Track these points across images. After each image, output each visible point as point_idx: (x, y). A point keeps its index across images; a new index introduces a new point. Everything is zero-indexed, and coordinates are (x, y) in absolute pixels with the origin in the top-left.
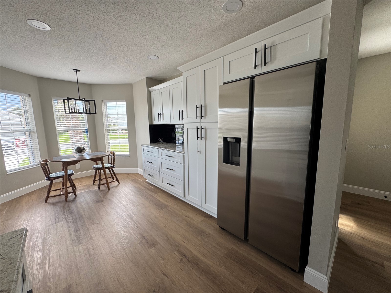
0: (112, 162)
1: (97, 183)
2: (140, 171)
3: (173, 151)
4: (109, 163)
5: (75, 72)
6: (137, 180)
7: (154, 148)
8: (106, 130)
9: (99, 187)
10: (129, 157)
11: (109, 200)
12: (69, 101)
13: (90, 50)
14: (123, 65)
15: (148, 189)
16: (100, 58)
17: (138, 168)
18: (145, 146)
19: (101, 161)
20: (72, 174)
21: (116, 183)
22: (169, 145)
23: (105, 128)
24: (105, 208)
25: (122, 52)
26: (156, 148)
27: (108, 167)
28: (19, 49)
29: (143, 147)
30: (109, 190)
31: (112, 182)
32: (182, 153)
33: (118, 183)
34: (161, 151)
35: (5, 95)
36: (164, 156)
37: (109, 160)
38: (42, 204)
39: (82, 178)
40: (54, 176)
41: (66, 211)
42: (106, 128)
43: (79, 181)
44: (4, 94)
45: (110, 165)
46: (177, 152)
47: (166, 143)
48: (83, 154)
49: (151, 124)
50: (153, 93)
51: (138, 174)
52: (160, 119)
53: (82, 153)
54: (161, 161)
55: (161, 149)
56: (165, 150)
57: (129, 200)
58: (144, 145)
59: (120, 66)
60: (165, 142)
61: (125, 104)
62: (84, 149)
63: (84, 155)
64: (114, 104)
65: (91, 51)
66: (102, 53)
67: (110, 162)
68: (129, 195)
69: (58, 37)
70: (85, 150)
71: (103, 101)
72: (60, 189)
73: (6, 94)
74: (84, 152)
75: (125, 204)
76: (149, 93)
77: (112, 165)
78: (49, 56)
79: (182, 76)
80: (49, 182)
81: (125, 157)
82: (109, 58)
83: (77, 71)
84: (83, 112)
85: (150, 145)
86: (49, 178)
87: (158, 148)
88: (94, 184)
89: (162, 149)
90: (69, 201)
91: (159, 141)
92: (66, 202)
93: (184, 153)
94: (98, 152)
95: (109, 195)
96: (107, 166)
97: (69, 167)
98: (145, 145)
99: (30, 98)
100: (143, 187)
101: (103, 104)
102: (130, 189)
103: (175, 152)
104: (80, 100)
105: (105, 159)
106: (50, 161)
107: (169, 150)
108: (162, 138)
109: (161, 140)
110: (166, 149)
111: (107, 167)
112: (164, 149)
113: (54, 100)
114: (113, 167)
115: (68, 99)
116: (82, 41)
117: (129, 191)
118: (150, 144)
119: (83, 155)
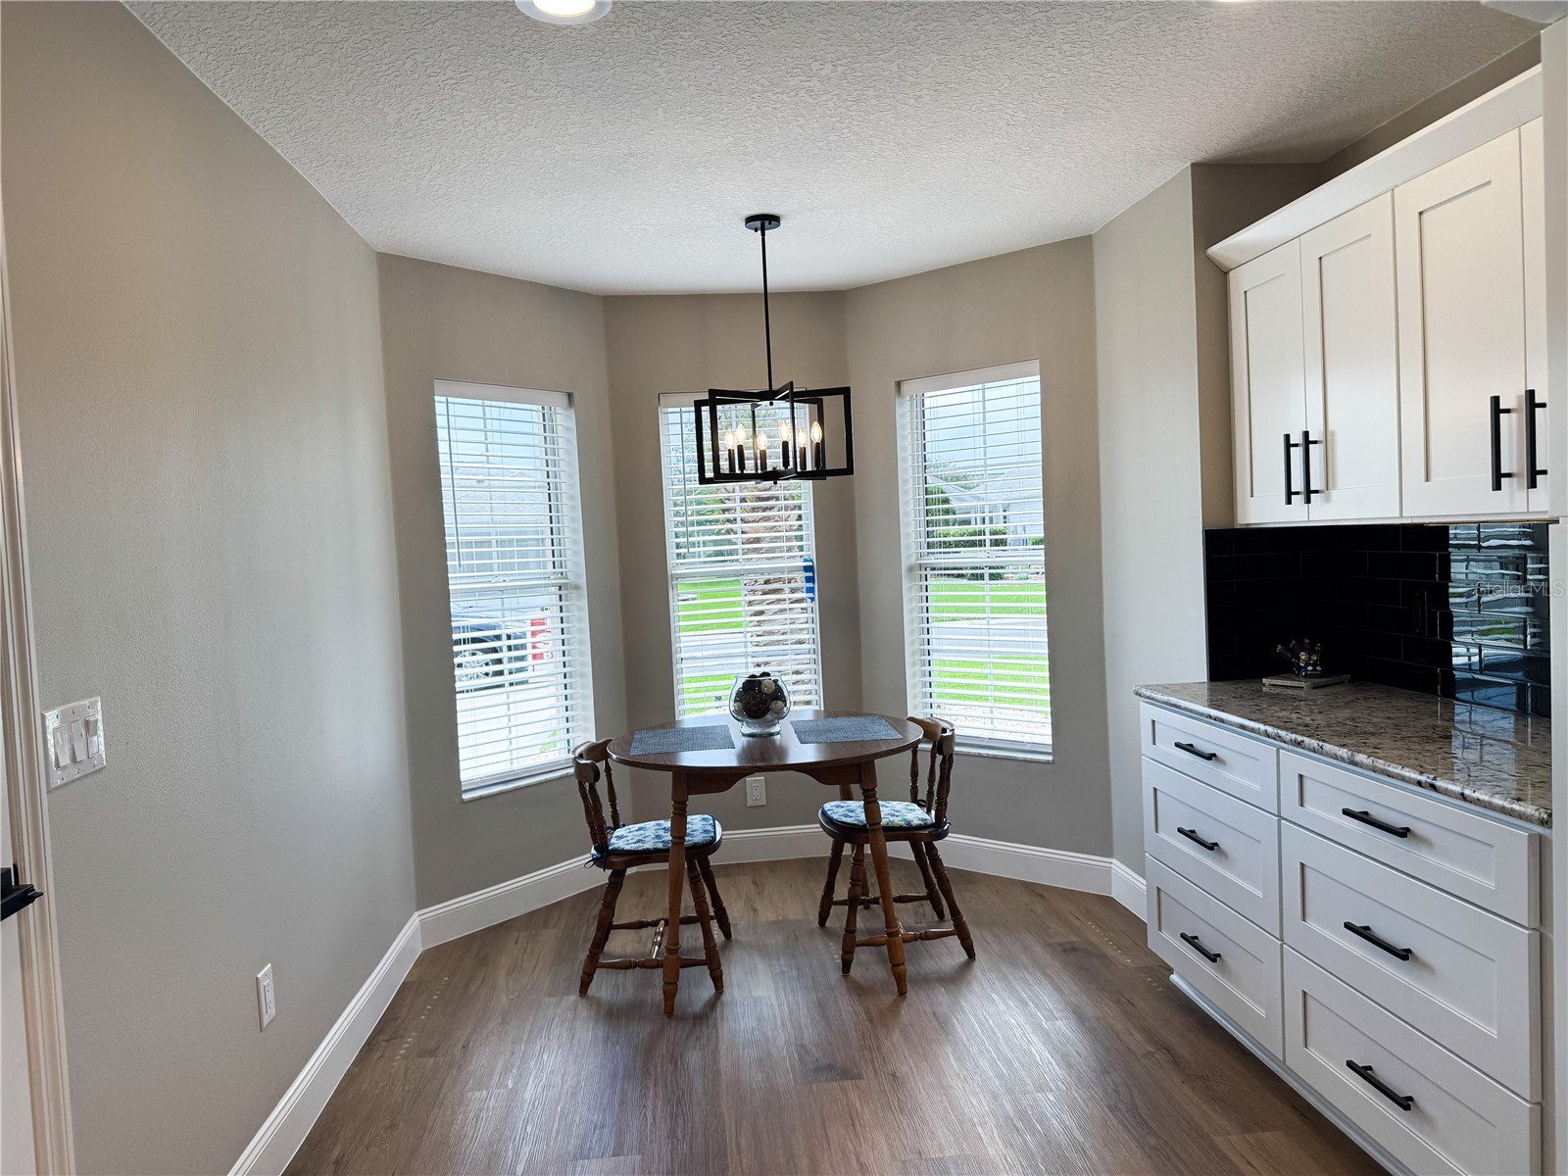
0: (930, 793)
1: (838, 918)
2: (1126, 884)
3: (1415, 776)
4: (915, 800)
5: (756, 230)
6: (1102, 956)
7: (1243, 727)
8: (911, 569)
9: (847, 957)
10: (1048, 763)
11: (894, 1075)
12: (719, 407)
13: (815, 66)
14: (1021, 116)
15: (1176, 1060)
16: (874, 102)
17: (1110, 856)
18: (1165, 698)
19: (860, 782)
20: (710, 846)
21: (951, 952)
22: (1378, 710)
23: (909, 556)
24: (857, 1136)
25: (1010, 16)
26: (1252, 730)
27: (903, 823)
28: (514, 167)
29: (1148, 712)
30: (902, 993)
31: (927, 937)
32: (1521, 816)
33: (965, 957)
34: (1295, 762)
35: (483, 406)
36: (1325, 813)
37: (914, 775)
38: (565, 998)
39: (774, 867)
40: (627, 847)
41: (655, 1085)
42: (913, 561)
43: (755, 883)
44: (480, 402)
45: (915, 815)
46: (1463, 797)
47: (1351, 681)
48: (770, 726)
49: (1219, 524)
50: (1239, 282)
51: (1109, 902)
52: (1298, 484)
53: (769, 716)
54: (1299, 848)
55: (1299, 744)
56: (1336, 757)
57: (1019, 1125)
58: (1159, 696)
59: (1002, 124)
60: (1347, 677)
61: (1037, 387)
62: (778, 694)
63: (778, 733)
64: (967, 397)
65: (823, 73)
66: (886, 65)
67: (922, 795)
68: (1030, 1076)
69: (652, 38)
70: (785, 701)
71: (905, 387)
72: (655, 924)
73: (487, 403)
74: (780, 715)
75: (992, 1152)
76: (1215, 284)
77: (931, 818)
78: (633, 168)
79: (1537, 69)
80: (603, 876)
81: (1026, 761)
82: (925, 91)
83: (764, 222)
84: (782, 468)
85: (1204, 692)
86: (606, 856)
87: (1270, 729)
88: (822, 922)
89: (1314, 743)
90: (683, 1018)
91: (1285, 668)
92: (666, 1020)
93: (1546, 823)
94: (858, 714)
95: (896, 1036)
96: (898, 821)
97: (693, 800)
98: (1167, 697)
99: (572, 412)
100: (1136, 1035)
101: (902, 404)
102: (1040, 1025)
103: (1446, 792)
104: (769, 395)
105: (891, 771)
106: (614, 756)
107: (1380, 764)
108: (1313, 644)
109: (1303, 656)
110: (1343, 752)
111: (900, 828)
112: (1327, 747)
113: (670, 410)
114: (938, 830)
115: (717, 398)
116: (767, 22)
117: (1035, 1040)
118: (1211, 691)
119: (772, 734)
